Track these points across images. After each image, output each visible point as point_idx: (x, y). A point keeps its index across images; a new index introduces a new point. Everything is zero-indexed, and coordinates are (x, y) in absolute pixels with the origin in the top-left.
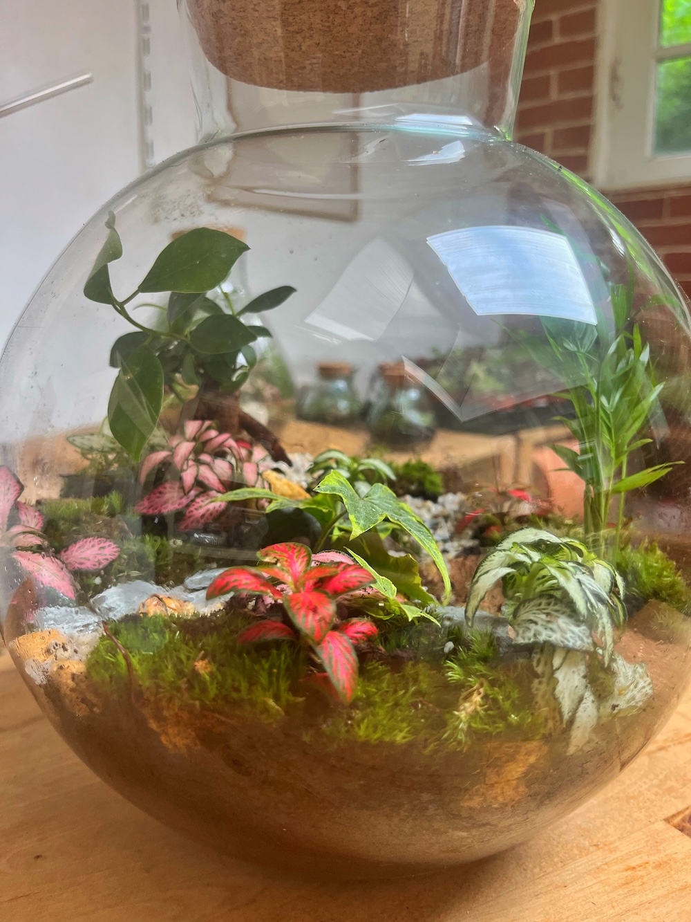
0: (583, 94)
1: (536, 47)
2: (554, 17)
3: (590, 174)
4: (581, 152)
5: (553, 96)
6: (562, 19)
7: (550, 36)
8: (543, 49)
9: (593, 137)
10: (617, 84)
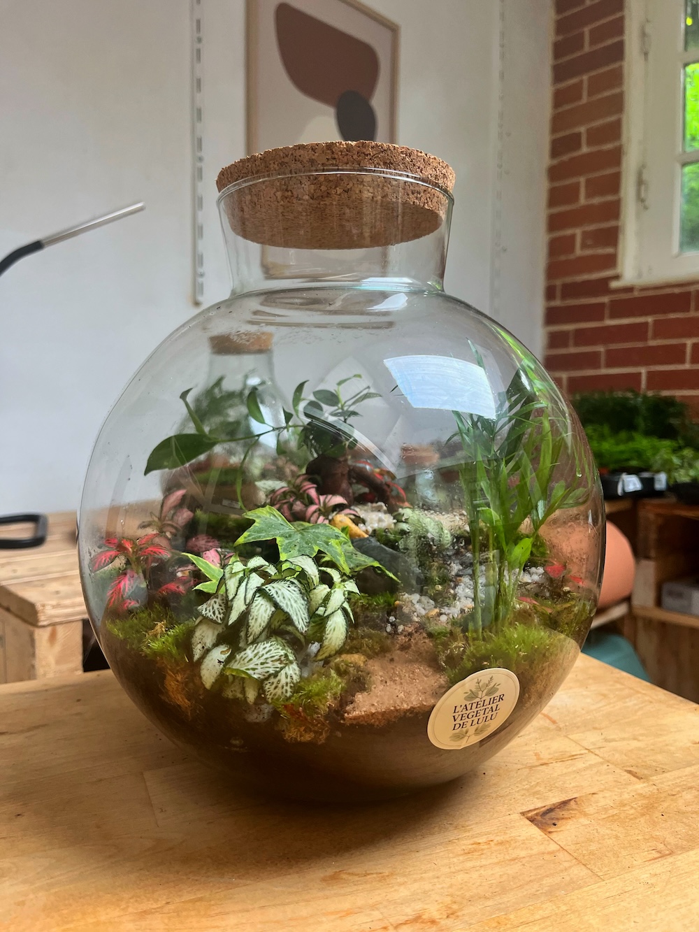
0: (610, 198)
1: (565, 158)
2: (582, 129)
3: (618, 270)
4: (610, 250)
5: (582, 200)
6: (588, 131)
7: (579, 146)
8: (572, 159)
9: (621, 237)
10: (643, 188)
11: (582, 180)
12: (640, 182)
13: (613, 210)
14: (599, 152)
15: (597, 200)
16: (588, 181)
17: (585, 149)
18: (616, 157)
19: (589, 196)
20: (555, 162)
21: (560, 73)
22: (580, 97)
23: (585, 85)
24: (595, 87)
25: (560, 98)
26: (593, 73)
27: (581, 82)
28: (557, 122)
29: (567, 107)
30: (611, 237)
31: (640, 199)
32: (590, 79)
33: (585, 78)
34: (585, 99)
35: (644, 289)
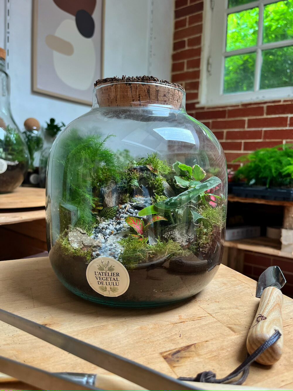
0: (196, 69)
1: (179, 51)
2: (186, 39)
3: (199, 100)
4: (195, 91)
5: (185, 70)
6: (188, 40)
7: (184, 46)
8: (182, 52)
9: (200, 86)
10: (209, 66)
11: (185, 61)
12: (208, 64)
13: (197, 75)
14: (193, 50)
15: (191, 70)
16: (188, 62)
17: (187, 48)
18: (198, 52)
19: (188, 68)
20: (175, 52)
21: (177, 14)
22: (185, 25)
23: (188, 20)
24: (191, 21)
25: (177, 25)
26: (191, 15)
27: (186, 19)
28: (176, 35)
29: (180, 29)
30: (196, 86)
31: (208, 71)
32: (190, 17)
33: (188, 17)
34: (187, 26)
35: (209, 108)
